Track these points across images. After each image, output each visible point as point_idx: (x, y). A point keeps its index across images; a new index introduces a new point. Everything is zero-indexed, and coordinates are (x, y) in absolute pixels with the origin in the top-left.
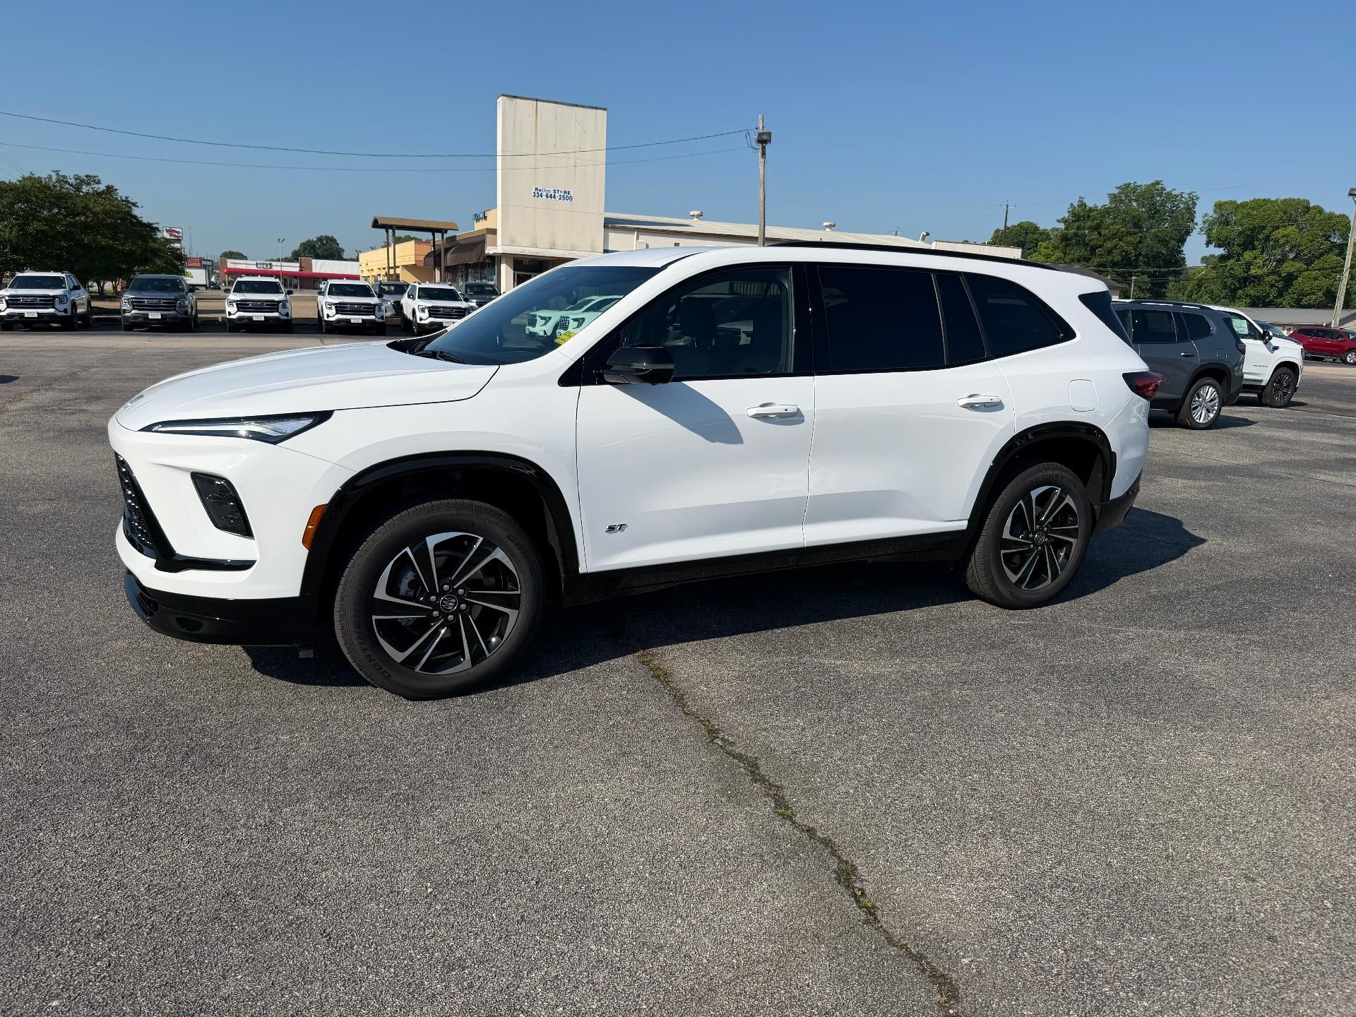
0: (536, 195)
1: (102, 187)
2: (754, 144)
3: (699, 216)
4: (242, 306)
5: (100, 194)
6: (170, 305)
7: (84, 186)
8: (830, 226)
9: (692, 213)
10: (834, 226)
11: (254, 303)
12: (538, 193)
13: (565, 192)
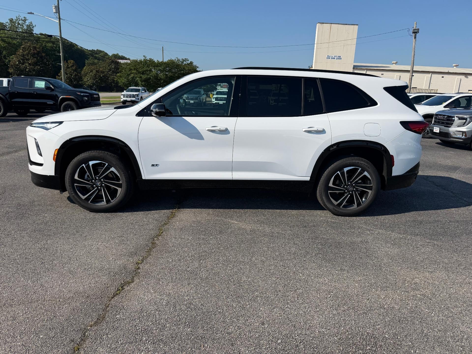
0: (328, 58)
1: (189, 62)
2: (411, 34)
3: (396, 63)
4: (217, 99)
5: (188, 64)
6: (196, 99)
7: (184, 62)
8: (456, 66)
9: (393, 62)
10: (458, 66)
11: (220, 98)
12: (328, 57)
13: (339, 56)
